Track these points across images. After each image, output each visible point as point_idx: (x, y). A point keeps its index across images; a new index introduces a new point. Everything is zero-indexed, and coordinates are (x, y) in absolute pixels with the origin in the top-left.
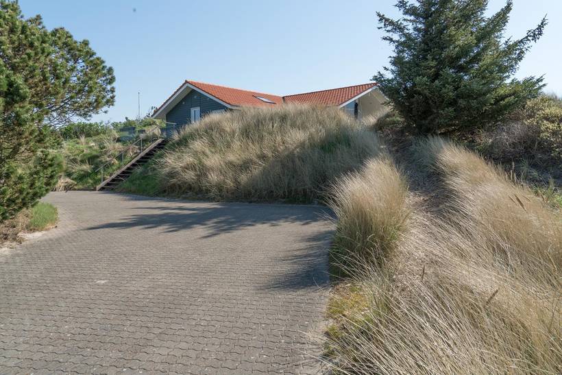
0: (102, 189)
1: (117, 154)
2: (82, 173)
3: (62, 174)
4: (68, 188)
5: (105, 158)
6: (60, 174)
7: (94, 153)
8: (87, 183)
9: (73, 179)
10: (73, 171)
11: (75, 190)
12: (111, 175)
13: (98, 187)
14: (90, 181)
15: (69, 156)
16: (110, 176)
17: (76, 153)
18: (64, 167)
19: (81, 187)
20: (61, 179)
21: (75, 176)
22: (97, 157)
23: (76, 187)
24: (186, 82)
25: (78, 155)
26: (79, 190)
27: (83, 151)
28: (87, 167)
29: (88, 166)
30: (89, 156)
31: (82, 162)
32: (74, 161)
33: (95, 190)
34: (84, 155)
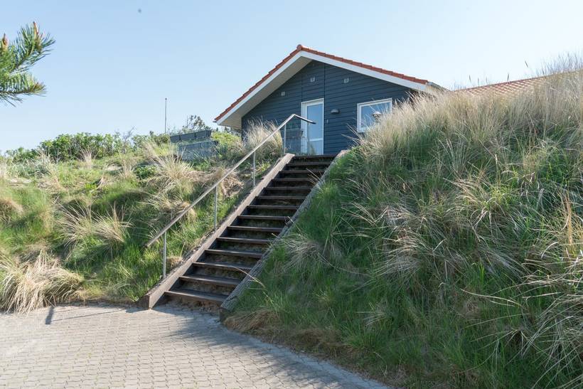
0: (165, 301)
1: (189, 190)
2: (98, 243)
3: (41, 247)
4: (56, 297)
5: (161, 201)
6: (34, 247)
7: (128, 187)
8: (116, 277)
9: (70, 266)
10: (74, 237)
11: (78, 302)
12: (186, 253)
13: (155, 296)
14: (126, 272)
15: (61, 195)
16: (186, 256)
17: (79, 187)
18: (48, 225)
19: (97, 291)
20: (38, 263)
21: (77, 253)
22: (139, 197)
23: (81, 293)
24: (300, 48)
25: (86, 191)
26: (91, 302)
27: (97, 182)
28: (112, 228)
29: (116, 223)
30: (115, 194)
31: (99, 211)
32: (75, 208)
33: (142, 304)
34: (101, 192)
